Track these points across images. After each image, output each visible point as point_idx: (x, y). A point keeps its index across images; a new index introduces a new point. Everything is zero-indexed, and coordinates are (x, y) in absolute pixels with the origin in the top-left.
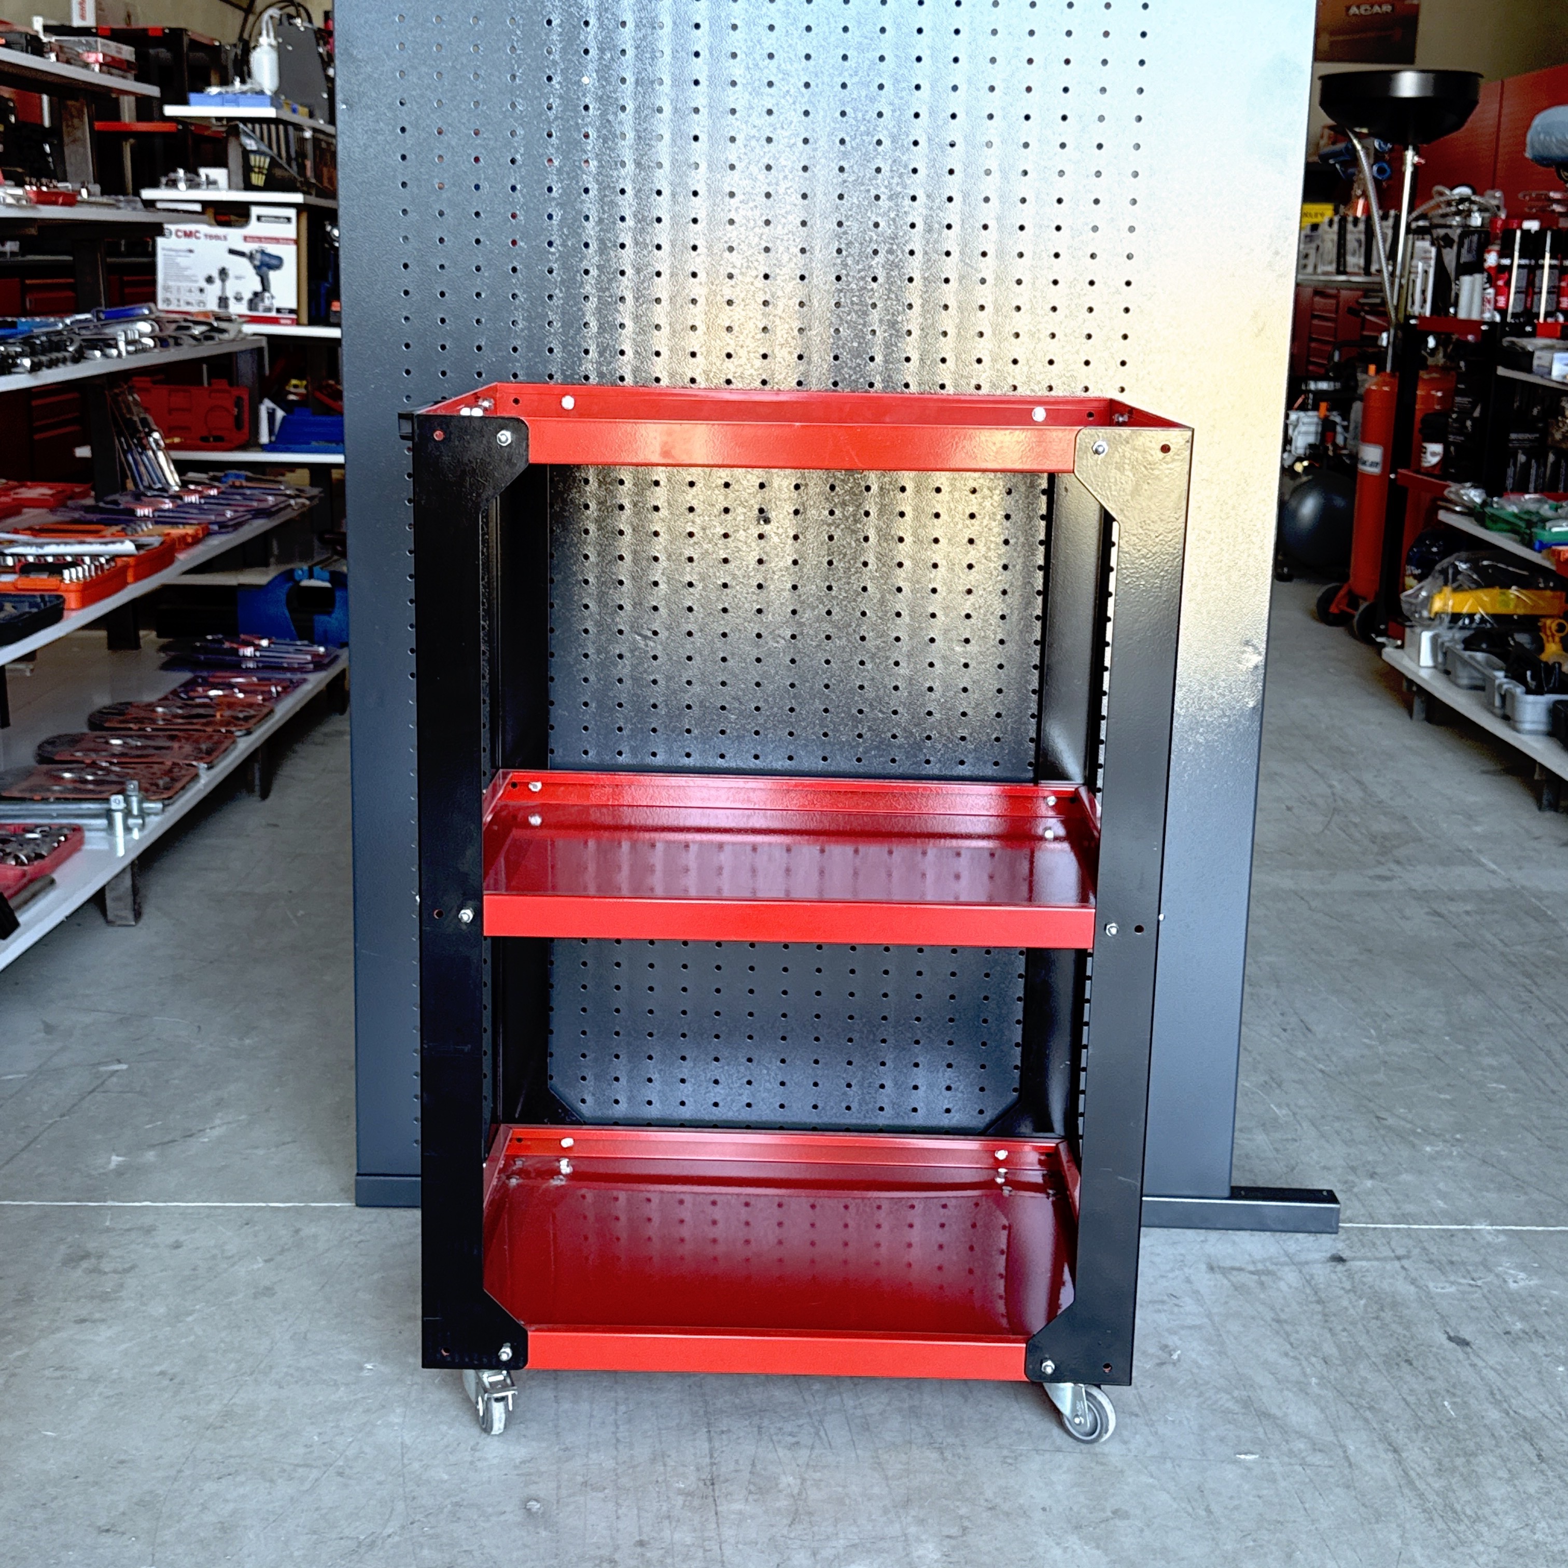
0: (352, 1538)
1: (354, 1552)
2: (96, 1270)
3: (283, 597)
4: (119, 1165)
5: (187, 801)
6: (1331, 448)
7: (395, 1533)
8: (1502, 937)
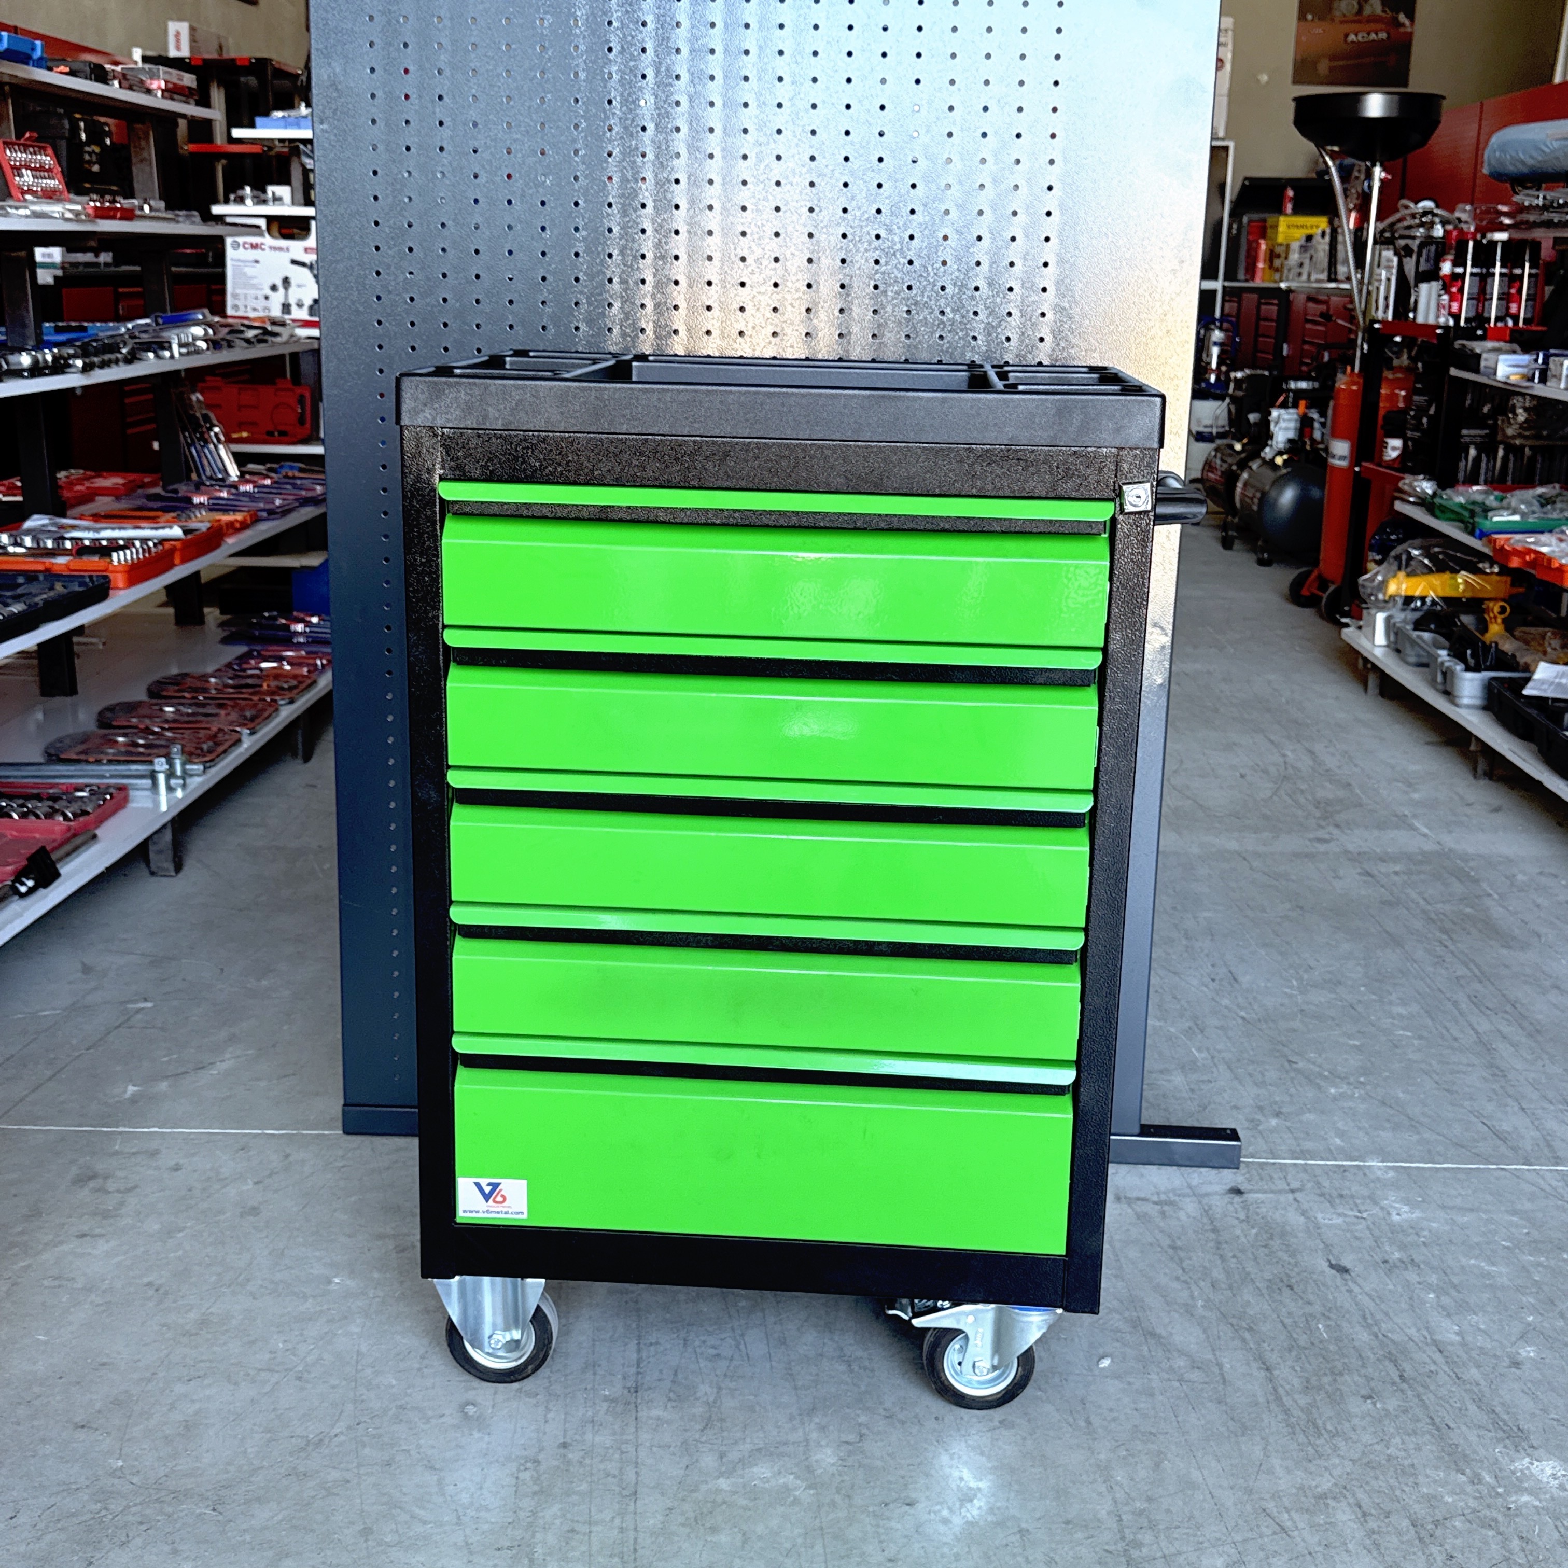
0: (302, 1437)
1: (303, 1449)
2: (102, 1190)
4: (133, 1095)
5: (228, 764)
6: (1308, 443)
7: (342, 1433)
8: (1426, 895)
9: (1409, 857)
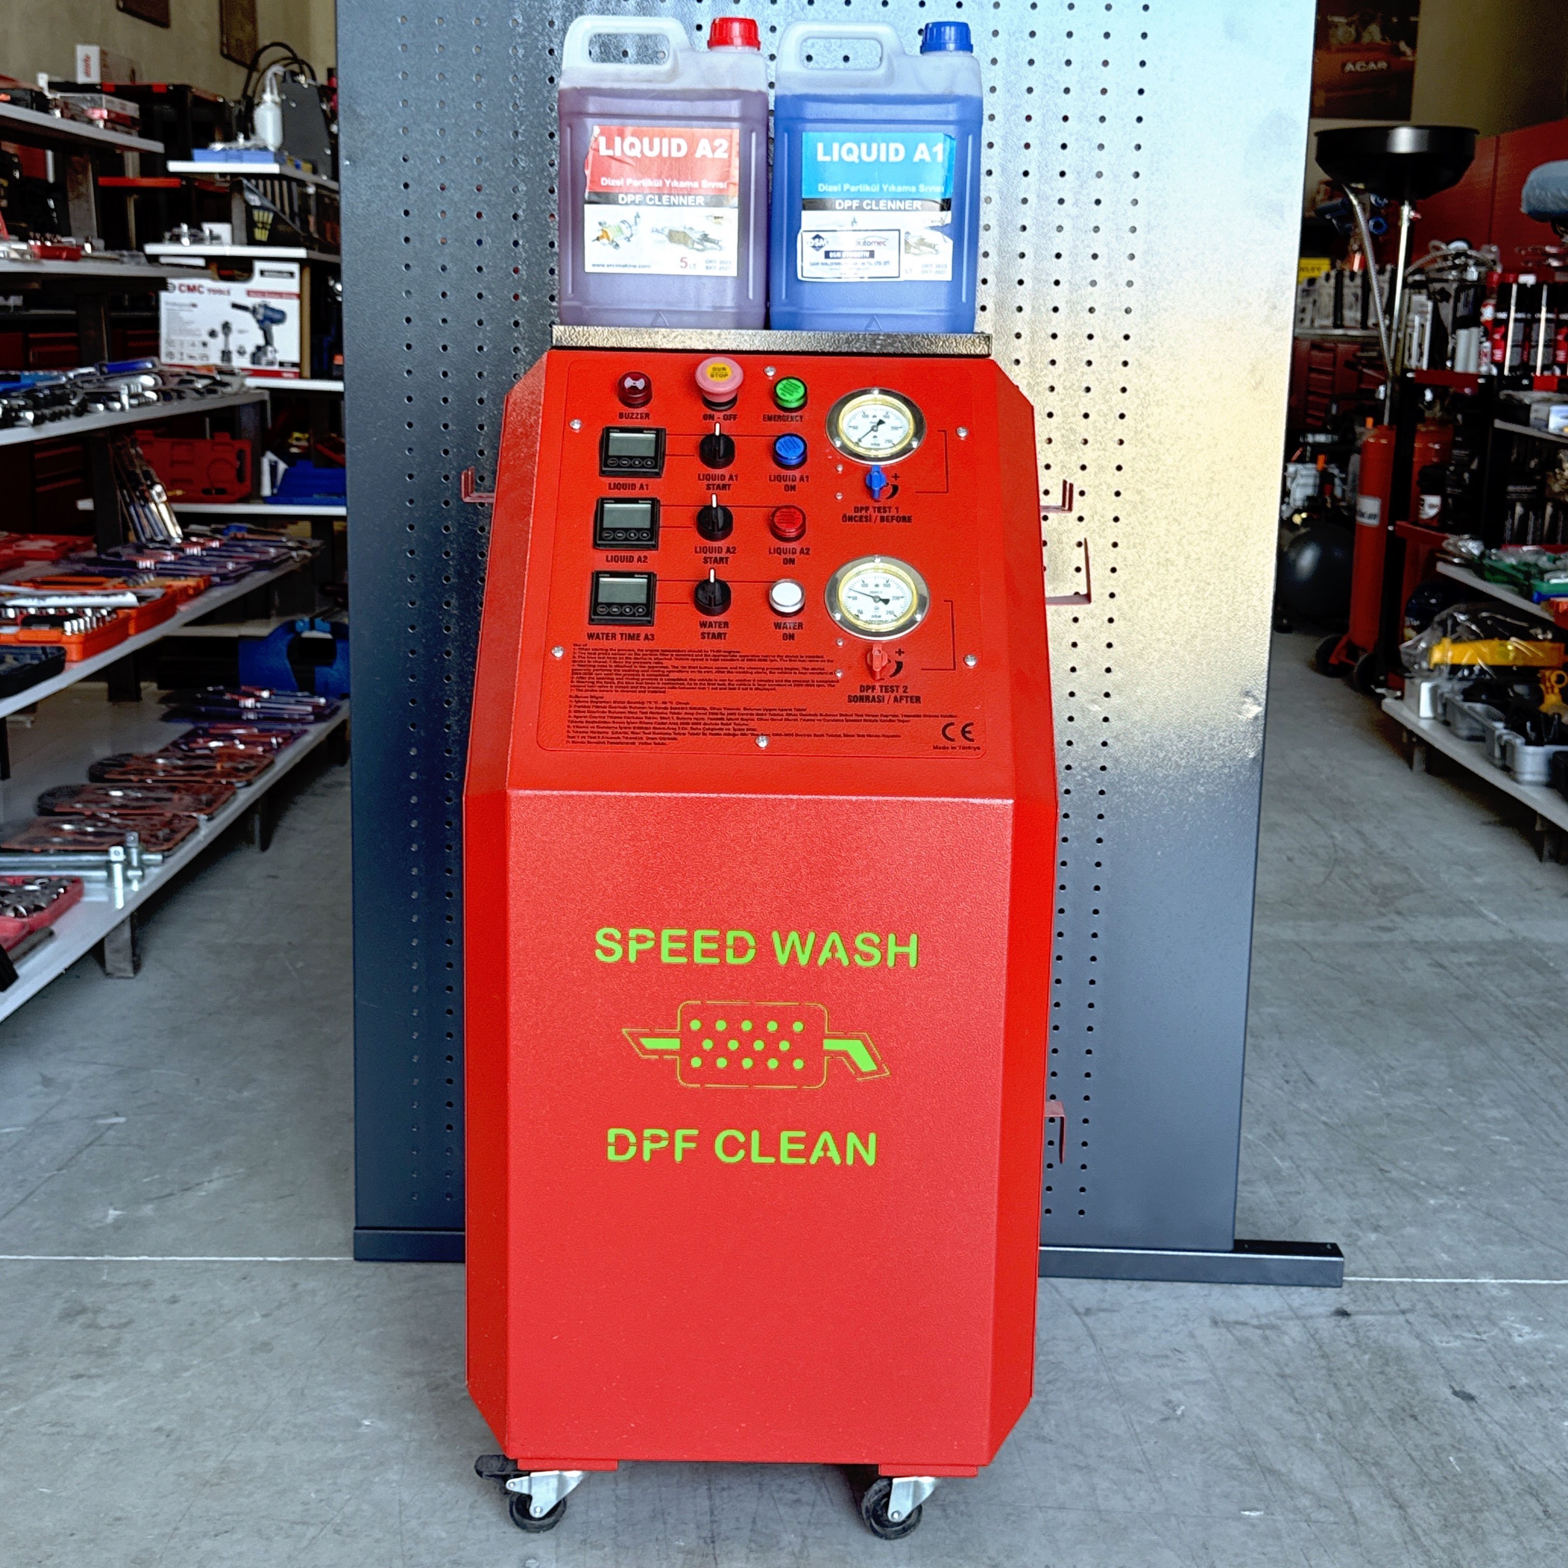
2: (93, 1326)
3: (284, 649)
4: (117, 1220)
5: (187, 853)
6: (1329, 500)
8: (1505, 988)
9: (1480, 947)
